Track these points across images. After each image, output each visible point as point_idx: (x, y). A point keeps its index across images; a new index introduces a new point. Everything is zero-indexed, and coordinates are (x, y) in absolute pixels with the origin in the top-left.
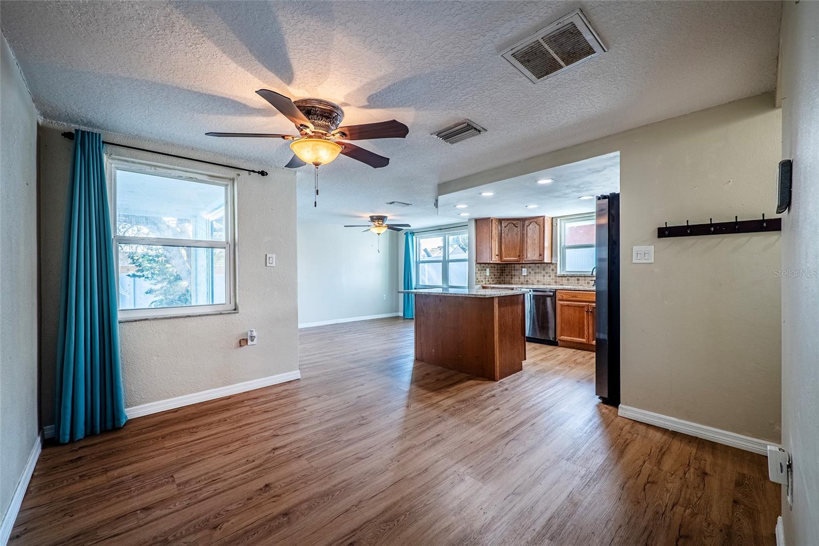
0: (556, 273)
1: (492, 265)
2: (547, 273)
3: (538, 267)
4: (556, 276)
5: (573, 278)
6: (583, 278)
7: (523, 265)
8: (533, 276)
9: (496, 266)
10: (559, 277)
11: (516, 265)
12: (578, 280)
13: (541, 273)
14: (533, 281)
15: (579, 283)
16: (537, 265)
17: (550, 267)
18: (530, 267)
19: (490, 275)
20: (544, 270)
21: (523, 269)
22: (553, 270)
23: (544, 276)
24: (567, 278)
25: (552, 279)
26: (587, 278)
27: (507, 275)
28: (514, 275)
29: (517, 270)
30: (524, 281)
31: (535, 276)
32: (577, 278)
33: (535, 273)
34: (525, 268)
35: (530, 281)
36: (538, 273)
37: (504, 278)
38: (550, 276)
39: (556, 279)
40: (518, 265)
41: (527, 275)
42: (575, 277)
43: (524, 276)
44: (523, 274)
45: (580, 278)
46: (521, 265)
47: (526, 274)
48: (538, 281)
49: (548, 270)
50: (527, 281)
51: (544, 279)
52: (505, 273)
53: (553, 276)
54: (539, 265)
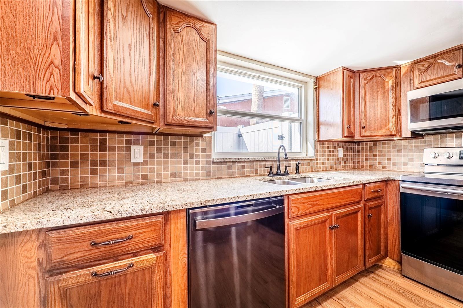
0: (210, 156)
1: (21, 127)
2: (191, 156)
3: (173, 144)
4: (208, 162)
5: (237, 165)
6: (250, 164)
7: (133, 137)
8: (159, 163)
9: (34, 132)
10: (214, 163)
11: (108, 137)
12: (244, 167)
13: (179, 156)
14: (159, 175)
15: (243, 173)
16: (170, 139)
17: (197, 145)
18: (152, 143)
19: (11, 169)
20: (185, 149)
21: (133, 147)
22: (203, 150)
23: (186, 162)
24: (228, 164)
25: (203, 168)
26: (255, 164)
27: (74, 164)
28: (104, 164)
29: (112, 149)
30: (137, 177)
31: (166, 163)
32: (241, 164)
33: (166, 156)
34: (137, 143)
35: (152, 176)
36: (173, 156)
37: (63, 173)
38: (197, 163)
39: (209, 168)
40: (116, 137)
41: (145, 163)
42: (239, 162)
43: (137, 164)
44: (133, 160)
45: (246, 164)
46: (125, 137)
47: (140, 160)
48: (173, 175)
49: (193, 149)
50: (145, 177)
51: (185, 169)
52: (66, 157)
53: (203, 161)
54: (176, 139)
